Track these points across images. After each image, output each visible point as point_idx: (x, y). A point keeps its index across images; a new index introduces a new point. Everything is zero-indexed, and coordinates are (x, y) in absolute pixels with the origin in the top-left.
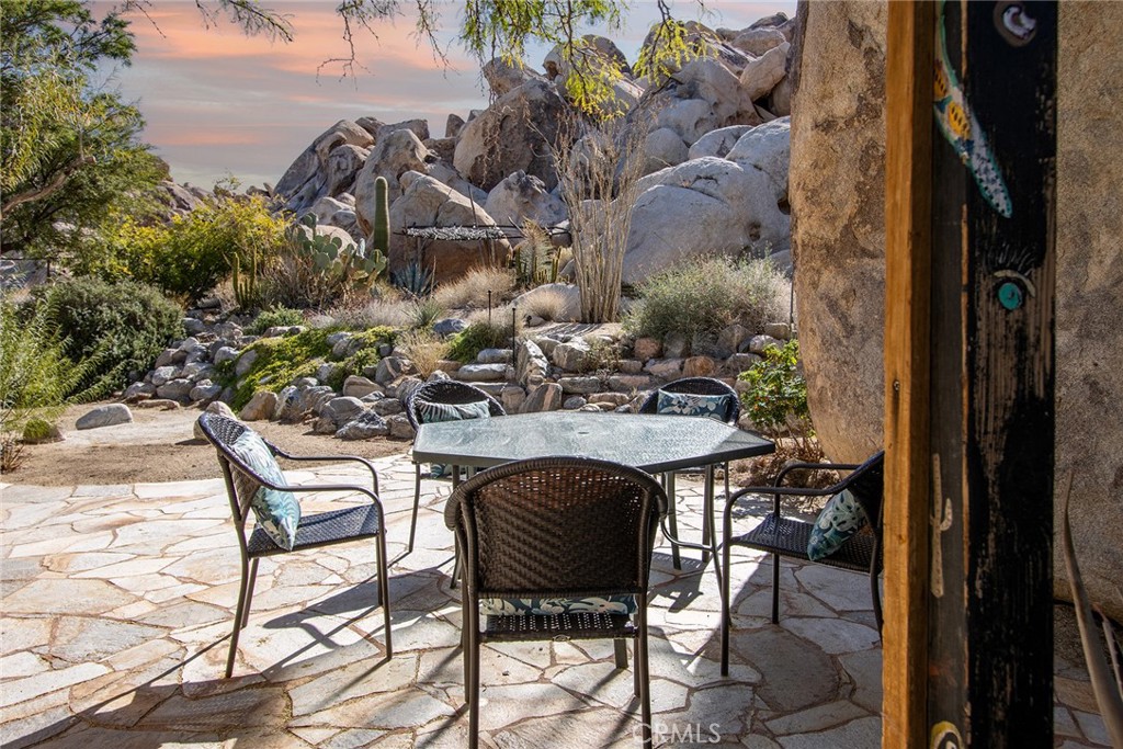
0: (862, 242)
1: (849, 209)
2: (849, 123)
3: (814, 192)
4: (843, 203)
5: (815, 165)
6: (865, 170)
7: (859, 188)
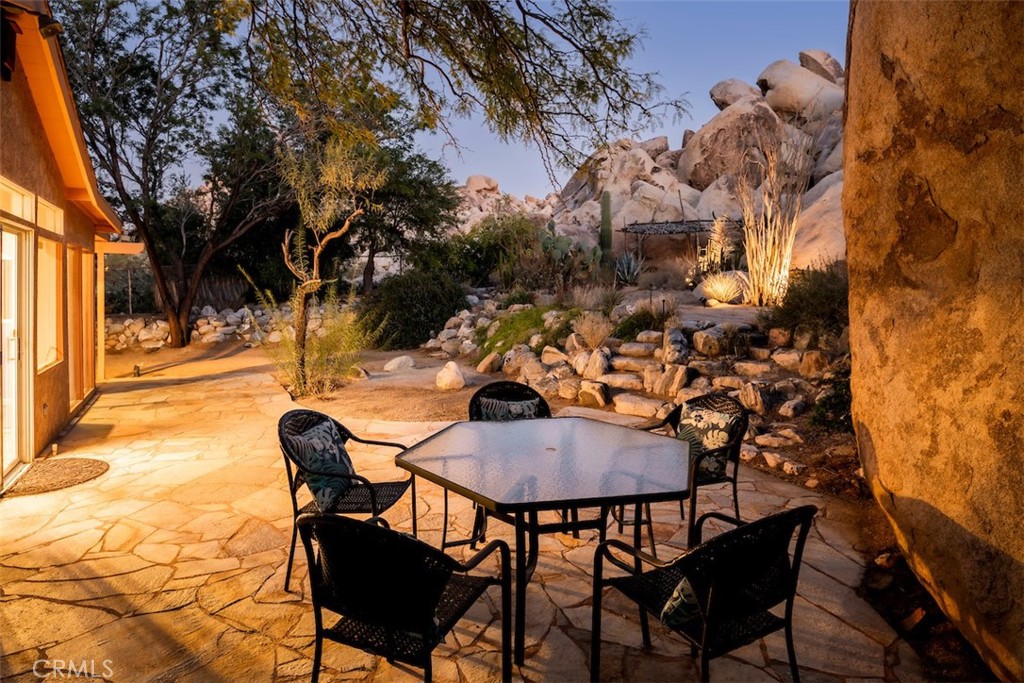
0: (905, 271)
1: (892, 237)
2: (886, 153)
3: (860, 220)
4: (885, 231)
5: (859, 194)
6: (903, 200)
7: (899, 217)
